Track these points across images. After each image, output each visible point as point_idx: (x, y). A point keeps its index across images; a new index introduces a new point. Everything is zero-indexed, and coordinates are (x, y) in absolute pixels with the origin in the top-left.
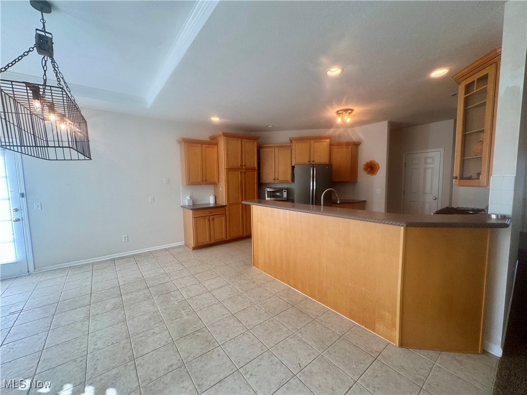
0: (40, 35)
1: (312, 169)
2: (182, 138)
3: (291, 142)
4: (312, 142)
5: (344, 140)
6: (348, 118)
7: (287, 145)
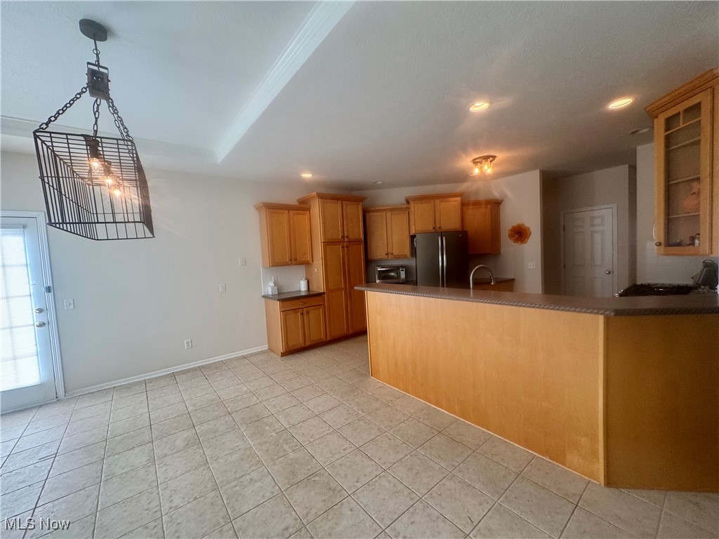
0: (93, 70)
1: (440, 238)
2: (263, 203)
3: (408, 203)
4: (437, 201)
5: (482, 197)
6: (488, 168)
7: (403, 206)
